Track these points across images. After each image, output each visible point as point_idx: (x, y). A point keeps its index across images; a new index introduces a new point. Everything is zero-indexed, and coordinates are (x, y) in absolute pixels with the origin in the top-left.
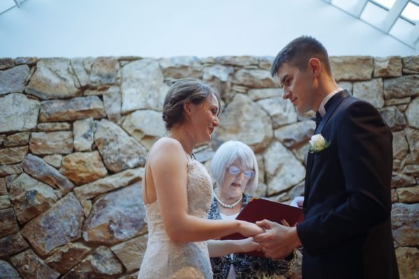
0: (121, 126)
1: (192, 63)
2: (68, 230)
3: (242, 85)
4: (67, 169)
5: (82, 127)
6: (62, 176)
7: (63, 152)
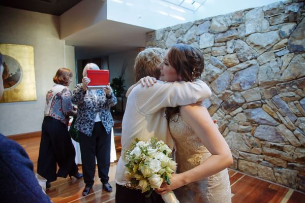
0: (245, 41)
1: (279, 6)
4: (224, 61)
6: (223, 64)
7: (223, 54)
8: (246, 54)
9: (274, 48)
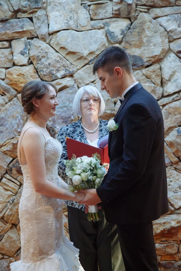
0: (49, 44)
2: (16, 127)
3: (144, 5)
4: (11, 80)
5: (18, 46)
6: (7, 86)
7: (6, 66)
8: (54, 66)
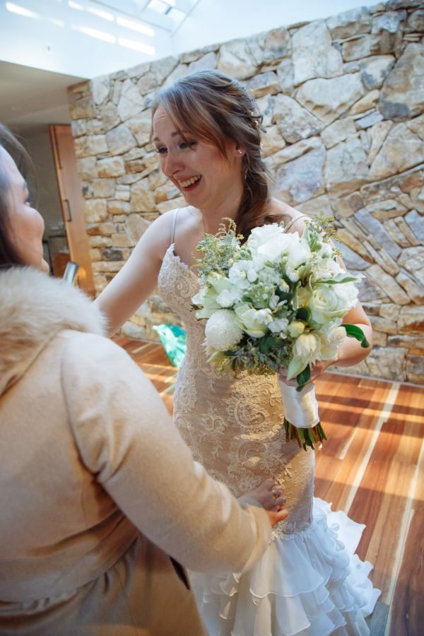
0: (294, 98)
1: (359, 16)
3: (415, 32)
5: (262, 105)
8: (298, 125)
9: (353, 111)
